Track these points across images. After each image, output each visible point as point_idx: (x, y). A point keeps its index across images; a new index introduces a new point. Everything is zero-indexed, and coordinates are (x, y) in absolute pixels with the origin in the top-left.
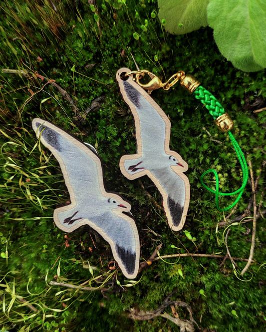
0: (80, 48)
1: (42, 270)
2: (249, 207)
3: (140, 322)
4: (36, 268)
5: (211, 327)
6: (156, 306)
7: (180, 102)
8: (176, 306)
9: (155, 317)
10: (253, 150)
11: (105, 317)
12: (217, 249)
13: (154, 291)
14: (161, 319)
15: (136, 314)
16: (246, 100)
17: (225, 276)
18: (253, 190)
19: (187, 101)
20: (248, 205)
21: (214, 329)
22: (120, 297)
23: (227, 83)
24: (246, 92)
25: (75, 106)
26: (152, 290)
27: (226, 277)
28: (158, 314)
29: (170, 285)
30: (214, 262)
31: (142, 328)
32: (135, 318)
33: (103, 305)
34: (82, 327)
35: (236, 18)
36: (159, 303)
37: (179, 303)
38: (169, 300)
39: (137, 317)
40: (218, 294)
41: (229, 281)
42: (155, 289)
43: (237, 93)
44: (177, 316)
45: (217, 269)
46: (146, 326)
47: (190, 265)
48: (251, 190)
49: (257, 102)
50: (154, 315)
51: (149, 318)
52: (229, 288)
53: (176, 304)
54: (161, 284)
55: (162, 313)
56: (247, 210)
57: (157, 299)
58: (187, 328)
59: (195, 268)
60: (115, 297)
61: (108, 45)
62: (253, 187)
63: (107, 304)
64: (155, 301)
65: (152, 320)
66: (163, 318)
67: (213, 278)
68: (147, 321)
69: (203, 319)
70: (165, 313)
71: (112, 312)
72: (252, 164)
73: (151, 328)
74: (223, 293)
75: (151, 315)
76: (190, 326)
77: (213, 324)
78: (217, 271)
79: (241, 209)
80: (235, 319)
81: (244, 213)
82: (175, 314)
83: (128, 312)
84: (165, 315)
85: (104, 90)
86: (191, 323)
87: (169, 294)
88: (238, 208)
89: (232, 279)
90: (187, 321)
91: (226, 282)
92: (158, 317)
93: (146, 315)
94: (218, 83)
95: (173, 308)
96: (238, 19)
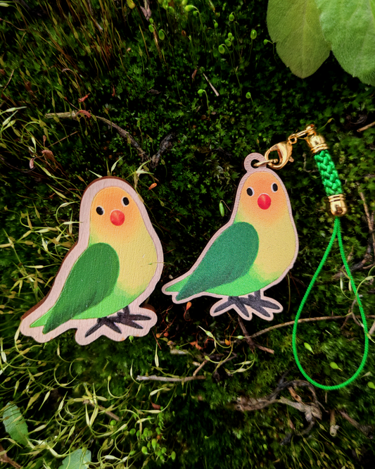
0: (138, 75)
1: (119, 364)
2: (369, 250)
3: (251, 414)
4: (111, 362)
5: (339, 406)
6: (270, 390)
7: (267, 129)
8: (296, 387)
9: (270, 404)
10: (363, 178)
11: (206, 414)
12: (335, 307)
13: (265, 372)
14: (277, 405)
15: (245, 405)
16: (348, 118)
17: (349, 340)
18: (371, 228)
19: (276, 127)
20: (367, 248)
21: (343, 408)
22: (222, 385)
23: (322, 99)
24: (346, 107)
25: (140, 149)
26: (262, 370)
27: (351, 342)
28: (273, 400)
29: (284, 361)
30: (334, 325)
31: (254, 421)
32: (244, 409)
33: (201, 398)
34: (178, 430)
35: (357, 24)
36: (272, 386)
37: (298, 383)
38: (285, 380)
39: (246, 408)
40: (343, 364)
41: (354, 346)
42: (266, 369)
43: (336, 110)
44: (299, 399)
45: (338, 333)
46: (259, 417)
47: (306, 333)
48: (368, 228)
49: (361, 118)
50: (268, 402)
51: (261, 406)
52: (355, 354)
53: (295, 384)
54: (273, 361)
55: (278, 398)
56: (366, 255)
57: (270, 380)
58: (314, 413)
59: (312, 336)
60: (217, 386)
61: (173, 68)
62: (369, 224)
63: (206, 396)
64: (267, 383)
65: (266, 409)
66: (280, 404)
67: (335, 345)
68: (259, 411)
69: (328, 399)
70: (282, 398)
71: (214, 405)
72: (365, 196)
73: (266, 419)
74: (349, 362)
75: (264, 403)
76: (316, 410)
77: (341, 403)
78: (339, 336)
79: (359, 254)
80: (366, 392)
81: (362, 258)
82: (296, 397)
83: (234, 402)
84: (283, 400)
85: (174, 125)
86: (317, 406)
87: (283, 373)
88: (355, 253)
89: (358, 343)
90: (313, 404)
91: (352, 348)
92: (273, 404)
93: (258, 403)
94: (313, 100)
95: (291, 390)
96: (360, 25)
